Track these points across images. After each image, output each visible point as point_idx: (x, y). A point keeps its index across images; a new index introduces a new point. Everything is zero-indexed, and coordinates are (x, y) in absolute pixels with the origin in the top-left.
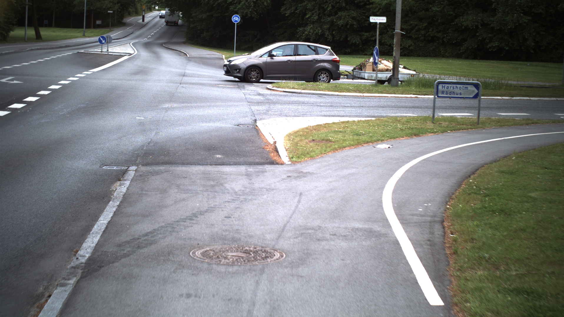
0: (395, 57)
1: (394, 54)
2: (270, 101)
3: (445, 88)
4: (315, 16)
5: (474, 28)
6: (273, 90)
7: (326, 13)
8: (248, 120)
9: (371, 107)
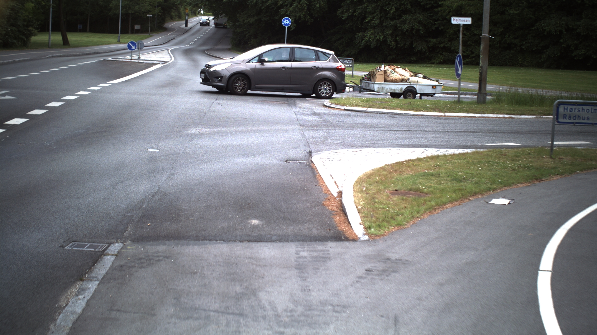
0: (481, 67)
1: (481, 63)
2: (328, 124)
3: (567, 111)
4: (376, 20)
5: (558, 33)
6: (332, 108)
7: (388, 16)
8: (300, 153)
9: (458, 132)
